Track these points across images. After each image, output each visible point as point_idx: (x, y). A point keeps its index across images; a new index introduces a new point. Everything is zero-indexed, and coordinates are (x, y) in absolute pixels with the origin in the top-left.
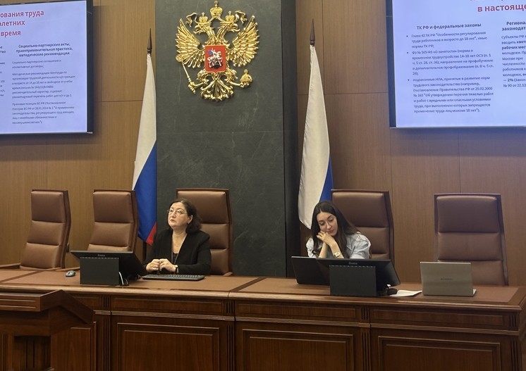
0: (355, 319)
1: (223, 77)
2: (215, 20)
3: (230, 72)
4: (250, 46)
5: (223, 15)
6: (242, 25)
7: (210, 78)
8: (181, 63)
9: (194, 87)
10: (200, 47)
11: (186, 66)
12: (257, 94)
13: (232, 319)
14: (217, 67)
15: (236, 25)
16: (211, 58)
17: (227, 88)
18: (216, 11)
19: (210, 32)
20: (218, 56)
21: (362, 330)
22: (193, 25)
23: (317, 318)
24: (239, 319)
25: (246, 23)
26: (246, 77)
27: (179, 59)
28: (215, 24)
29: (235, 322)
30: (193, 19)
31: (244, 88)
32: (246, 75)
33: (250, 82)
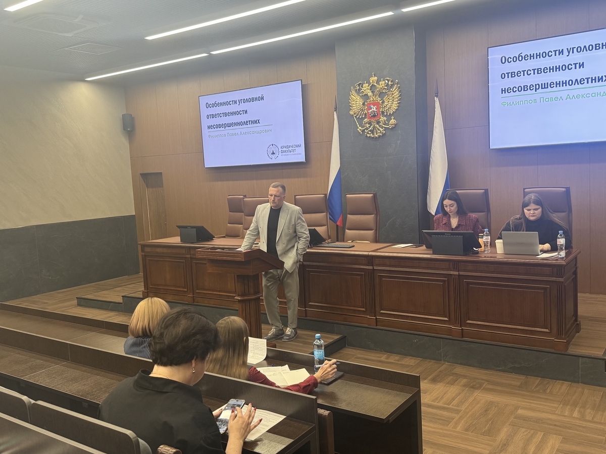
0: (448, 269)
1: (378, 123)
2: (373, 85)
3: (383, 119)
4: (395, 100)
5: (378, 82)
6: (389, 87)
7: (370, 123)
8: (353, 115)
9: (361, 130)
10: (364, 104)
11: (356, 117)
12: (400, 132)
13: (371, 268)
14: (374, 116)
15: (386, 87)
16: (371, 111)
17: (381, 129)
18: (374, 79)
19: (370, 94)
20: (375, 109)
21: (453, 276)
22: (359, 90)
23: (424, 268)
24: (375, 268)
25: (392, 86)
26: (393, 121)
27: (351, 113)
28: (373, 88)
29: (373, 269)
30: (359, 86)
31: (392, 128)
32: (393, 120)
33: (395, 125)
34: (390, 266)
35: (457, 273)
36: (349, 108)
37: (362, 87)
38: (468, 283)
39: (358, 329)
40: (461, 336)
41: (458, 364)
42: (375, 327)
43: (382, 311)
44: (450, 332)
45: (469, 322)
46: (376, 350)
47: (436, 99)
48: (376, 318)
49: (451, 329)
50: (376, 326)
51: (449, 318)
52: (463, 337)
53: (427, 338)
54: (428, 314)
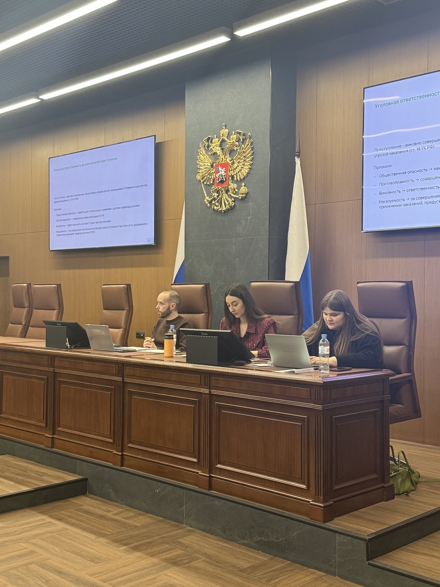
0: (200, 386)
1: (227, 191)
2: (223, 141)
3: (233, 186)
4: (246, 161)
5: (229, 135)
8: (200, 181)
9: (208, 200)
10: (212, 166)
11: (203, 182)
12: (251, 204)
13: (120, 379)
15: (237, 143)
16: (218, 174)
17: (230, 200)
18: (224, 132)
20: (223, 172)
21: (204, 395)
22: (208, 146)
24: (126, 380)
26: (243, 189)
27: (199, 177)
28: (224, 144)
29: (123, 382)
30: (208, 142)
31: (242, 199)
32: (243, 187)
33: (247, 194)
34: (140, 378)
35: (207, 391)
36: (196, 170)
37: (211, 142)
38: (220, 407)
39: (101, 468)
40: (208, 487)
41: (200, 529)
42: (119, 468)
43: (130, 445)
44: (196, 480)
45: (219, 466)
46: (116, 502)
47: (298, 161)
48: (122, 455)
49: (197, 476)
50: (122, 465)
51: (198, 459)
52: (210, 489)
53: (170, 487)
54: (177, 451)
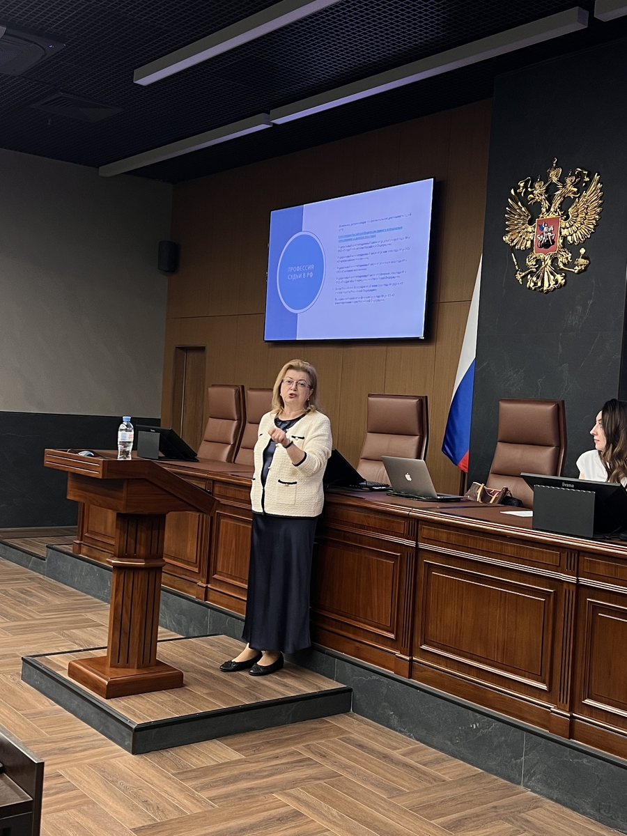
0: (557, 568)
1: (554, 260)
2: (552, 184)
5: (562, 177)
7: (539, 262)
8: (508, 244)
9: (520, 275)
11: (514, 247)
12: (594, 281)
13: (412, 543)
14: (547, 247)
15: (575, 188)
17: (559, 275)
21: (565, 586)
24: (422, 545)
25: (588, 185)
27: (507, 239)
28: (551, 189)
29: (417, 548)
30: (527, 186)
34: (448, 545)
35: (572, 579)
37: (532, 187)
38: (597, 608)
39: (375, 677)
40: (568, 734)
41: (552, 799)
42: (405, 679)
43: (424, 647)
44: (545, 719)
45: (587, 701)
48: (411, 661)
49: (548, 713)
50: (410, 677)
51: (550, 686)
52: (570, 737)
53: (496, 724)
54: (510, 668)
